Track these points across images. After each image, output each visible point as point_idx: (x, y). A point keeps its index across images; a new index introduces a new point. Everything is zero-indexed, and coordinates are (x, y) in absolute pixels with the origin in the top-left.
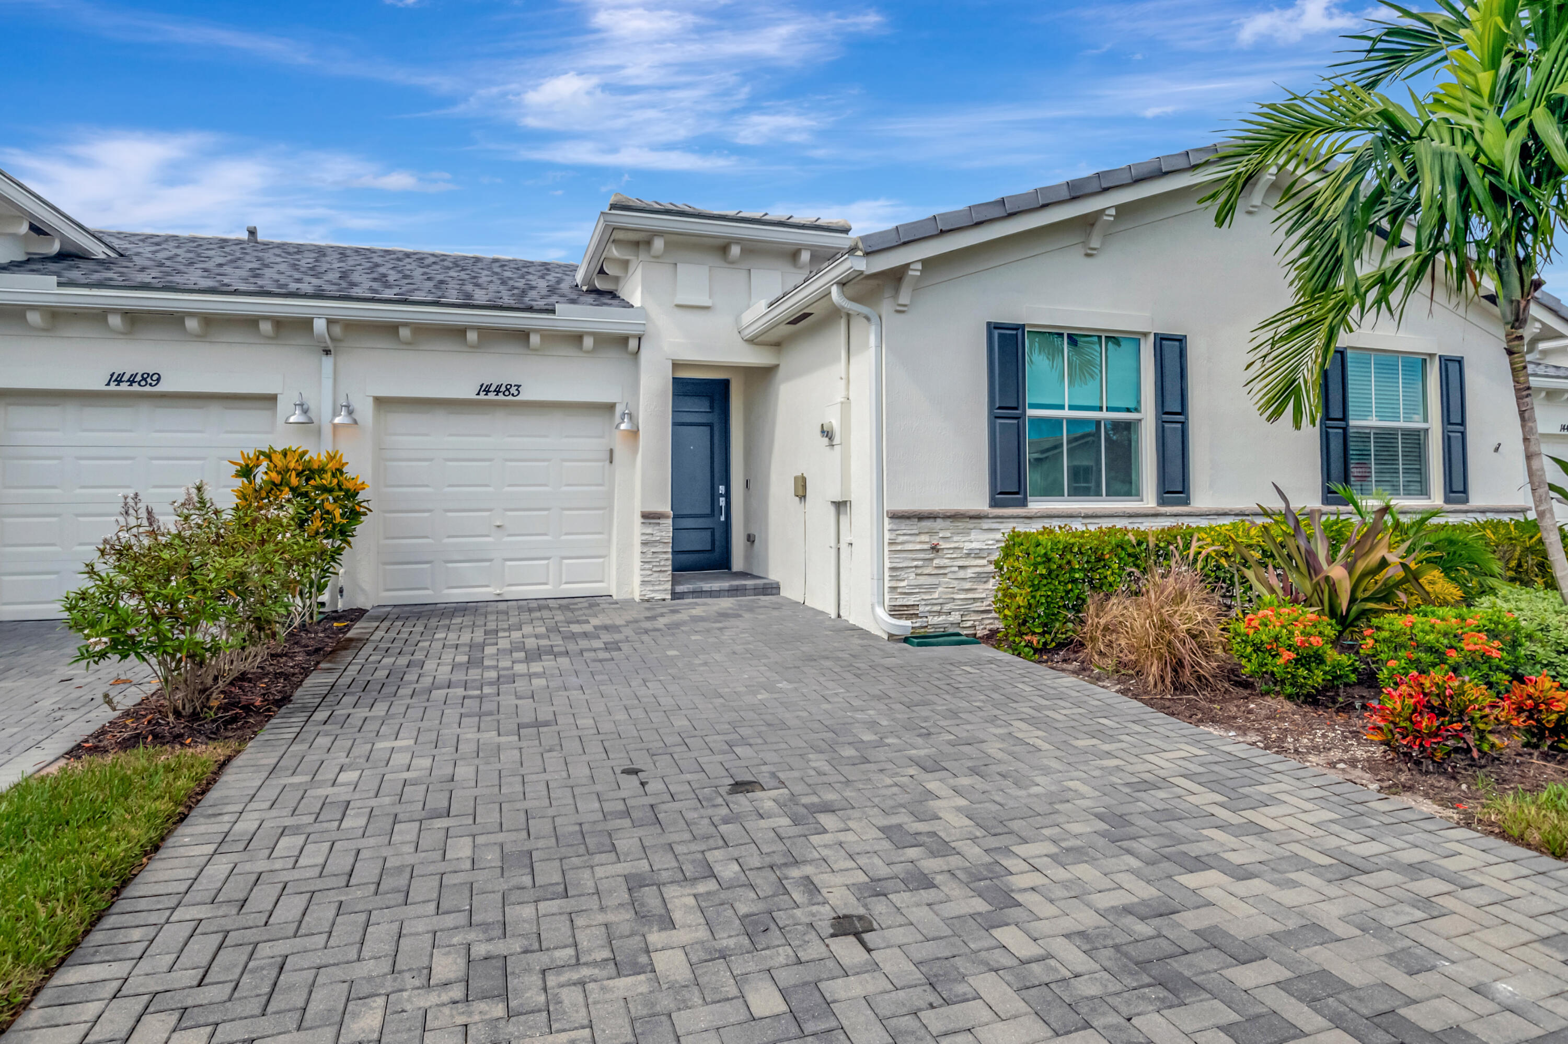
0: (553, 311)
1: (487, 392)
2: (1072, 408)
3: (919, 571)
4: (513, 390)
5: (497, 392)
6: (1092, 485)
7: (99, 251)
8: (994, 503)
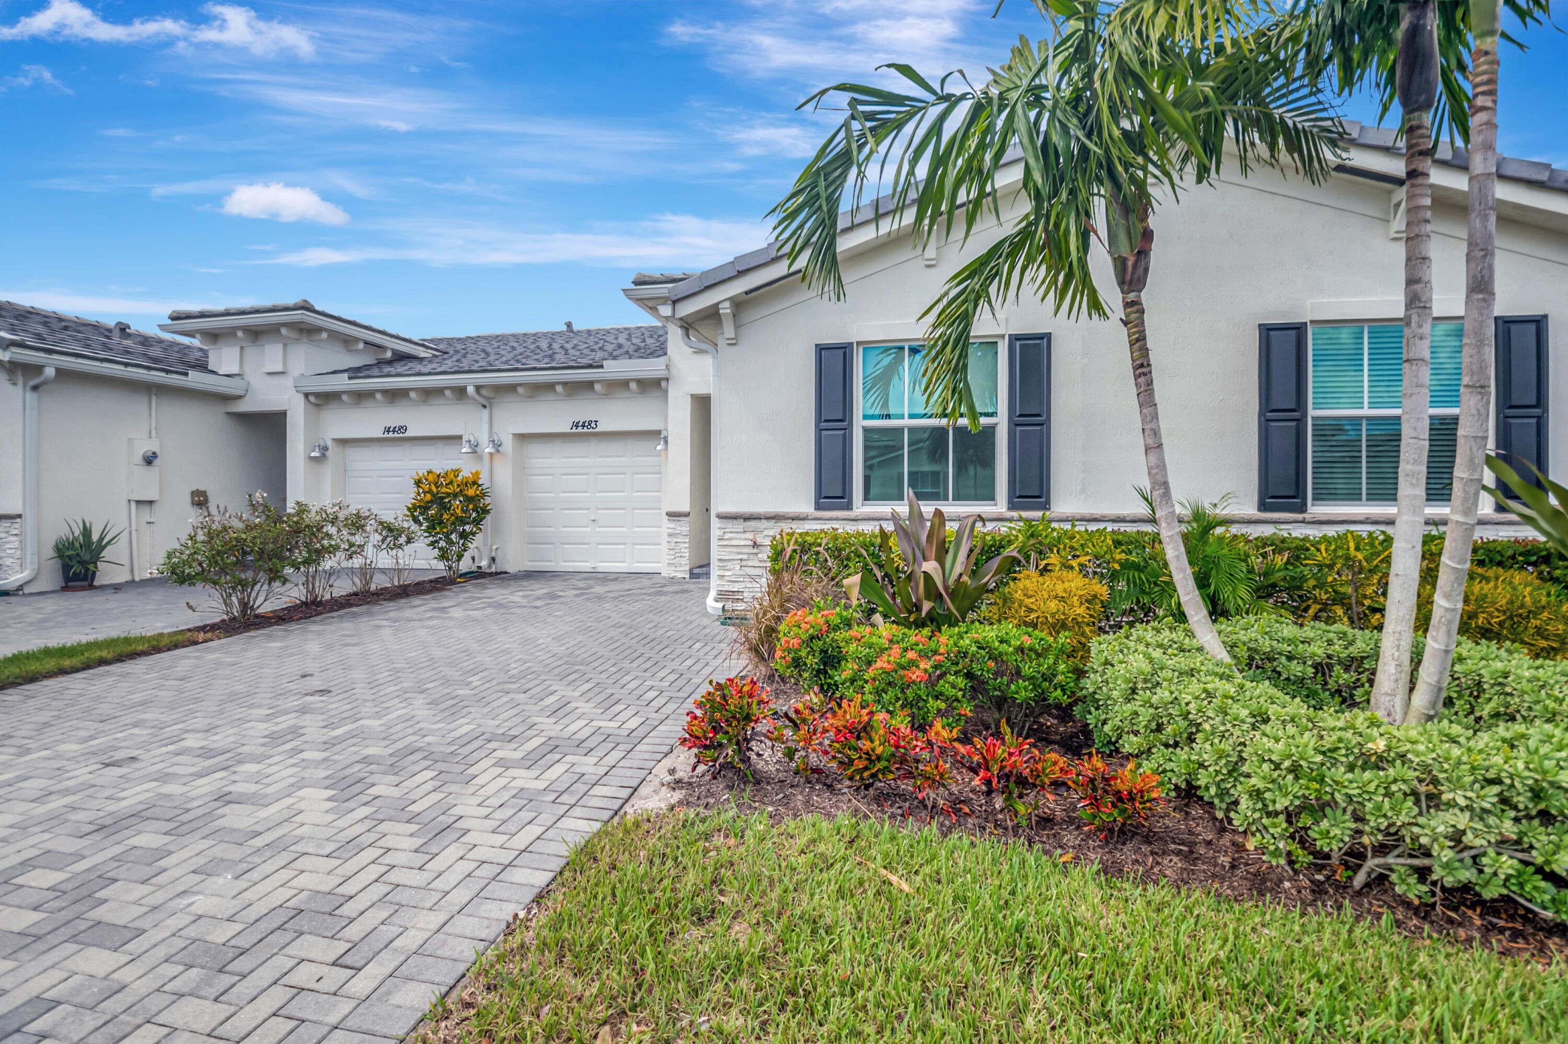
0: (602, 367)
1: (577, 427)
2: (911, 416)
3: (744, 563)
4: (593, 425)
5: (583, 426)
6: (941, 491)
7: (422, 353)
8: (818, 507)
